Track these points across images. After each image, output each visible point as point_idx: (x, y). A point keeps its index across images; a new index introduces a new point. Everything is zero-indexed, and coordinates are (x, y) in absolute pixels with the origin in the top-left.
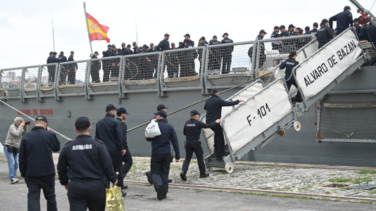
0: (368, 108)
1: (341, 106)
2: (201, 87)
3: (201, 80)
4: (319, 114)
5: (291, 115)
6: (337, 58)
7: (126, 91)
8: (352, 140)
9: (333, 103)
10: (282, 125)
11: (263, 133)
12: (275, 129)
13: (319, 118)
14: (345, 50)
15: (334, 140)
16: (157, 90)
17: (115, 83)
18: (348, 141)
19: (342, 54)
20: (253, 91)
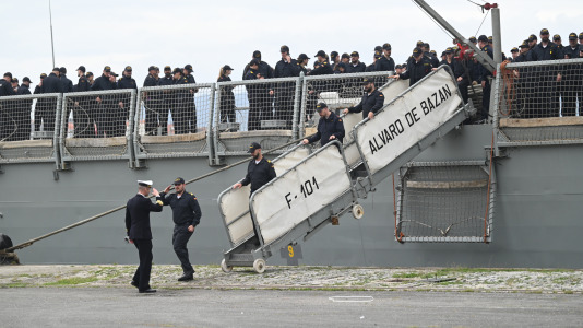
0: (471, 189)
1: (432, 185)
2: (207, 153)
3: (208, 140)
4: (399, 198)
5: (350, 195)
6: (419, 112)
7: (69, 158)
8: (447, 239)
9: (420, 180)
10: (336, 209)
11: (307, 219)
12: (326, 215)
13: (399, 204)
15: (421, 239)
16: (128, 156)
17: (48, 143)
18: (443, 239)
19: (428, 106)
20: (295, 159)
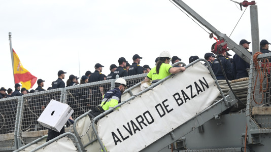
6: (172, 104)
14: (188, 92)
19: (182, 98)
